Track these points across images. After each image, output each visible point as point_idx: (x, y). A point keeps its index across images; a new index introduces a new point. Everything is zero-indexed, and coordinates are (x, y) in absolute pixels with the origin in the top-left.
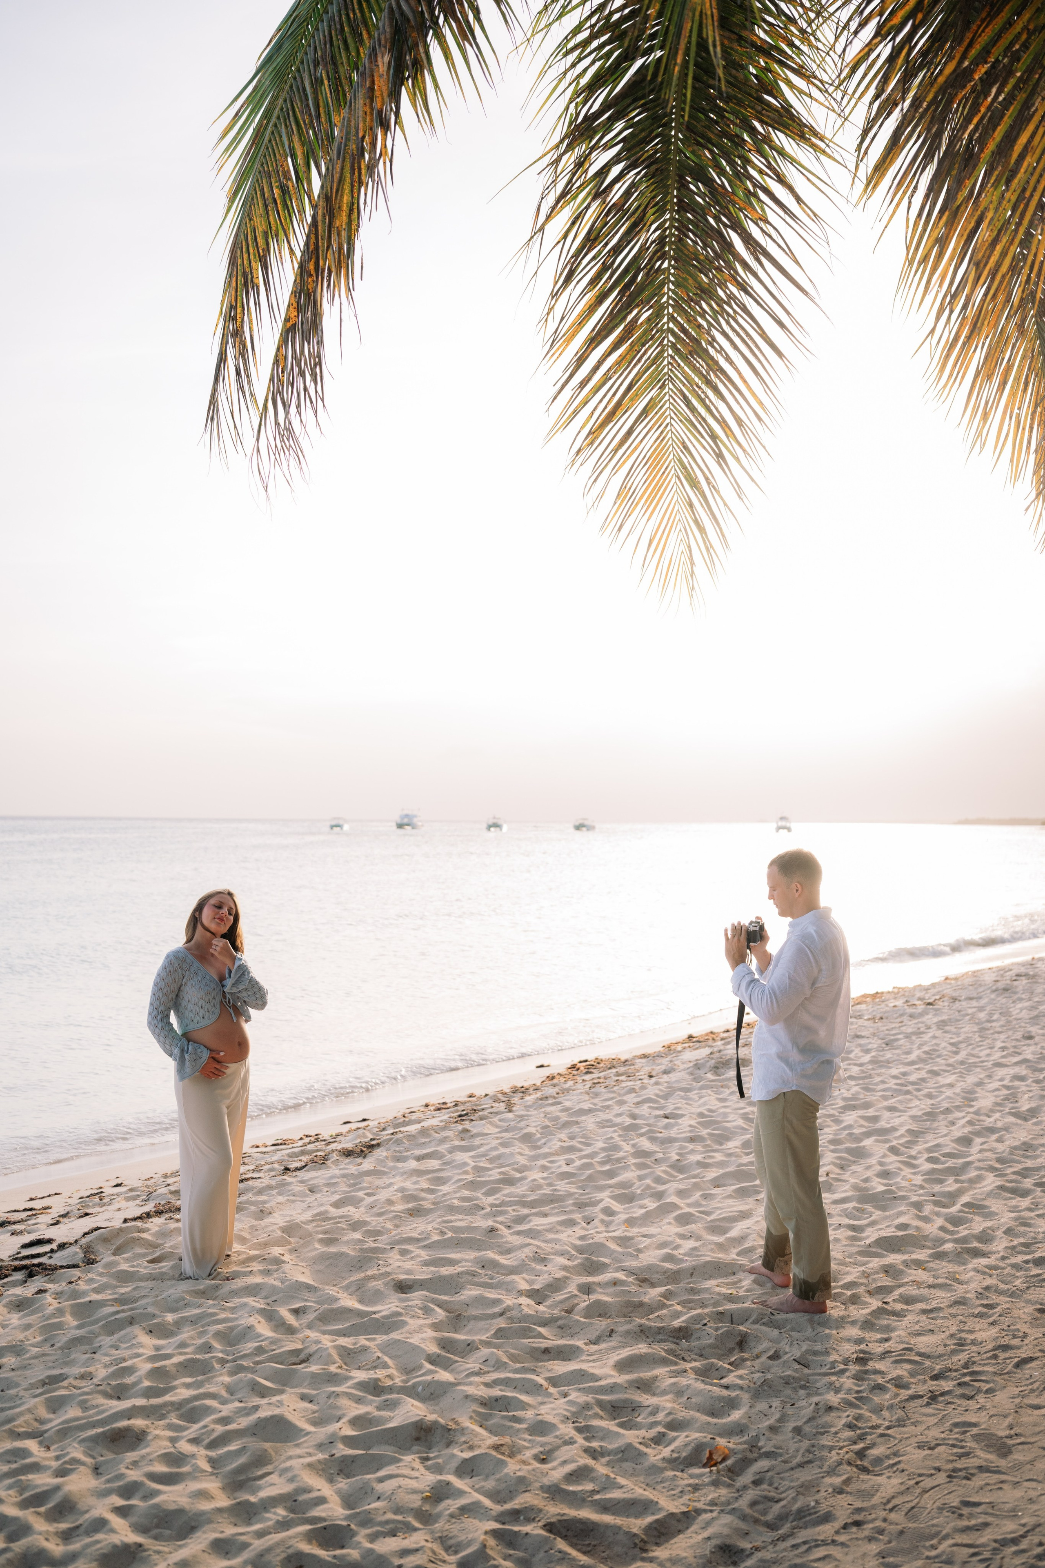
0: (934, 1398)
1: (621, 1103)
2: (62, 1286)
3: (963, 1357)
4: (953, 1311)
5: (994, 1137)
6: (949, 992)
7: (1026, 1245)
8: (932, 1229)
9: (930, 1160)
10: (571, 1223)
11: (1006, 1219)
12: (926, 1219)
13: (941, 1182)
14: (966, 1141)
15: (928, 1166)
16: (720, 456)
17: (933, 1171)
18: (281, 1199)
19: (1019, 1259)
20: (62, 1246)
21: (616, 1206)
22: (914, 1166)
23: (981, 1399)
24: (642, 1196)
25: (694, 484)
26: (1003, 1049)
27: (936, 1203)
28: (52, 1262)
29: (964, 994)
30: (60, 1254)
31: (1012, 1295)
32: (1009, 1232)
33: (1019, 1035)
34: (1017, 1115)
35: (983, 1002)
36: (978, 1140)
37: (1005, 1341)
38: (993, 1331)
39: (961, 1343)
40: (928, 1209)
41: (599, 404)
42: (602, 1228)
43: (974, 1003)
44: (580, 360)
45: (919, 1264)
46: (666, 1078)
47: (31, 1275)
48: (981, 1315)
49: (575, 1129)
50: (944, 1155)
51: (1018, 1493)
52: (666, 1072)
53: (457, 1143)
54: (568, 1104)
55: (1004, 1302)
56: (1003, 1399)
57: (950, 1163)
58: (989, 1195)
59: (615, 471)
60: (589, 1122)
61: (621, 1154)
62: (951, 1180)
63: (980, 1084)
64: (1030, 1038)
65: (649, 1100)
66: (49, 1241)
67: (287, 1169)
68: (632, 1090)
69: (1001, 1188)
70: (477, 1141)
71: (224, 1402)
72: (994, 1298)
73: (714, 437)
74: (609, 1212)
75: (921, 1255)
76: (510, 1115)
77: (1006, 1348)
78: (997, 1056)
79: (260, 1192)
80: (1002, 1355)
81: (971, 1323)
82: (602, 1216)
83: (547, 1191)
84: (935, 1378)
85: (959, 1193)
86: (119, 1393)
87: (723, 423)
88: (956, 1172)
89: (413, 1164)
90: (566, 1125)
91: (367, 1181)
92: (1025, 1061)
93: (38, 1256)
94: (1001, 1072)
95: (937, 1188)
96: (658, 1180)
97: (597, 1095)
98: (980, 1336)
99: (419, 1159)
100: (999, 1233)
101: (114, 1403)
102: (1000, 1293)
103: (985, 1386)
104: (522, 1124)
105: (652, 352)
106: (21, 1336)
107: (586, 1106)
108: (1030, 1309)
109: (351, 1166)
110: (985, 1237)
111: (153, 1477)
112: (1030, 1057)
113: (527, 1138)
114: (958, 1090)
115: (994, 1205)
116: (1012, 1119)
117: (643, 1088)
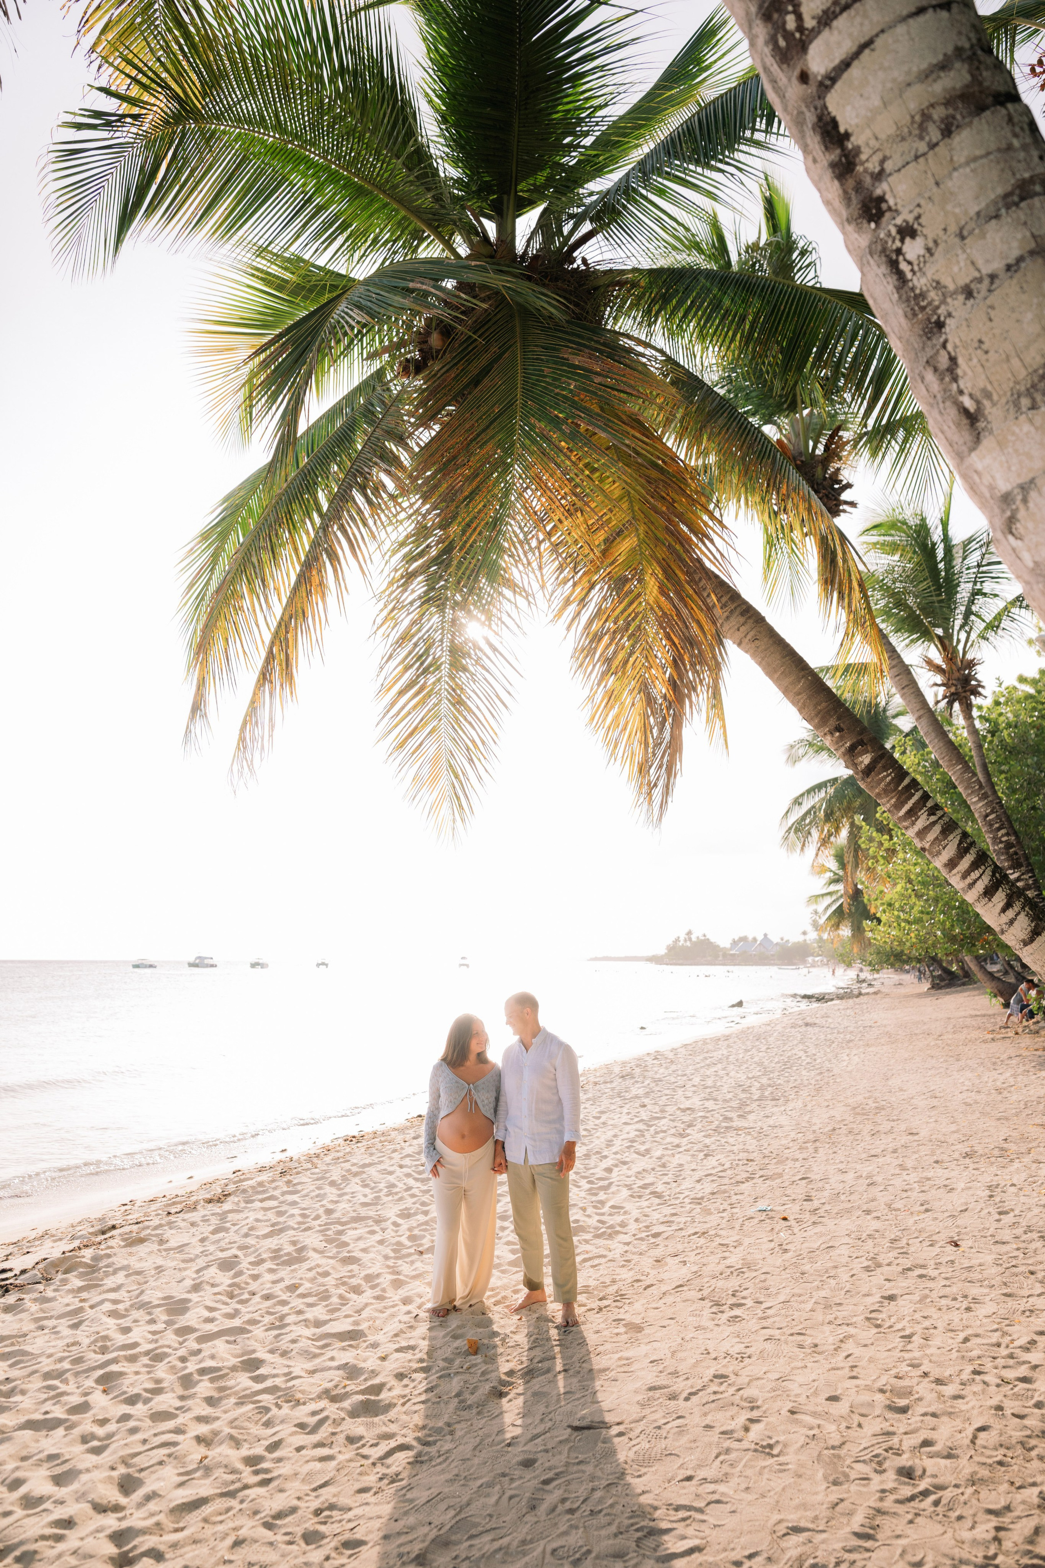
0: (601, 1309)
1: (391, 1158)
2: (36, 1295)
3: (615, 1287)
4: (608, 1265)
5: (625, 1167)
6: (592, 1079)
7: (647, 1227)
8: (593, 1222)
9: (590, 1182)
10: (373, 1232)
11: (635, 1213)
12: (589, 1216)
13: (596, 1194)
14: (609, 1170)
15: (589, 1186)
16: (471, 760)
17: (590, 1189)
18: (173, 1231)
19: (644, 1235)
20: (23, 1272)
21: (400, 1221)
22: (579, 1187)
23: (626, 1307)
24: (415, 1214)
25: (457, 777)
26: (628, 1113)
27: (595, 1207)
28: (18, 1282)
29: (602, 1080)
30: (22, 1277)
31: (641, 1254)
32: (637, 1220)
33: (637, 1105)
34: (638, 1153)
35: (614, 1085)
36: (616, 1170)
37: (638, 1277)
38: (631, 1273)
39: (614, 1281)
40: (590, 1211)
41: (403, 729)
42: (393, 1234)
43: (609, 1085)
44: (393, 704)
45: (587, 1242)
46: (415, 1142)
47: (7, 1291)
48: (623, 1266)
49: (364, 1176)
50: (598, 1179)
51: (649, 1347)
52: (414, 1138)
53: (285, 1189)
54: (355, 1161)
55: (636, 1258)
56: (638, 1306)
57: (601, 1183)
58: (625, 1200)
59: (411, 766)
60: (372, 1171)
61: (395, 1190)
62: (602, 1193)
63: (615, 1136)
64: (645, 1106)
65: (408, 1156)
66: (11, 1270)
67: (169, 1213)
68: (395, 1151)
69: (632, 1196)
70: (299, 1187)
71: (176, 1349)
72: (629, 1256)
73: (468, 749)
74: (395, 1224)
75: (588, 1236)
76: (317, 1170)
77: (638, 1281)
78: (625, 1118)
79: (156, 1228)
80: (636, 1285)
81: (618, 1270)
82: (392, 1227)
83: (354, 1214)
84: (601, 1299)
85: (608, 1200)
86: (104, 1350)
87: (473, 741)
88: (605, 1188)
89: (257, 1204)
90: (356, 1174)
91: (230, 1216)
92: (642, 1120)
93: (7, 1279)
94: (628, 1128)
95: (594, 1198)
96: (424, 1204)
97: (371, 1154)
98: (623, 1277)
99: (262, 1201)
100: (632, 1221)
101: (100, 1356)
102: (634, 1254)
103: (627, 1301)
104: (328, 1175)
105: (435, 700)
106: (18, 1326)
107: (367, 1161)
108: (651, 1260)
109: (216, 1208)
110: (623, 1225)
111: (146, 1390)
112: (645, 1118)
113: (333, 1184)
114: (602, 1140)
115: (628, 1206)
116: (636, 1156)
117: (402, 1149)
